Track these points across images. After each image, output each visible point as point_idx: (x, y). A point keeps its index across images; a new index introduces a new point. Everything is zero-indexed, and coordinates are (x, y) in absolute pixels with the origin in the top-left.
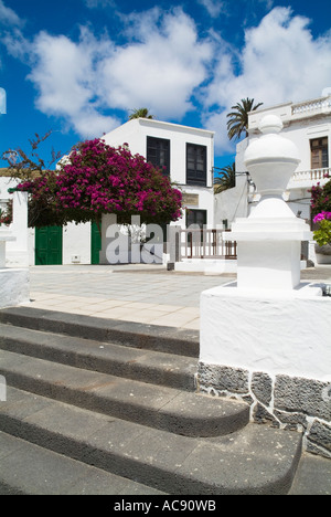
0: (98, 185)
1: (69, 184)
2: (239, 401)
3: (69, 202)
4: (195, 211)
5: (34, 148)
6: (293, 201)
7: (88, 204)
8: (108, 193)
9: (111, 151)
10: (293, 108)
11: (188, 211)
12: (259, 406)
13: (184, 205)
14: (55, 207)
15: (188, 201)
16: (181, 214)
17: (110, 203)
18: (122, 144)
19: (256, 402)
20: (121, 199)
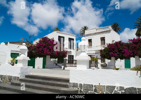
0: (46, 48)
1: (39, 48)
2: (77, 89)
3: (38, 52)
4: (71, 56)
5: (30, 38)
6: (96, 53)
7: (43, 53)
8: (48, 50)
9: (50, 39)
10: (96, 30)
11: (69, 56)
12: (80, 90)
13: (68, 54)
14: (35, 53)
15: (69, 53)
16: (67, 56)
17: (49, 53)
18: (52, 38)
19: (80, 89)
20: (52, 52)
